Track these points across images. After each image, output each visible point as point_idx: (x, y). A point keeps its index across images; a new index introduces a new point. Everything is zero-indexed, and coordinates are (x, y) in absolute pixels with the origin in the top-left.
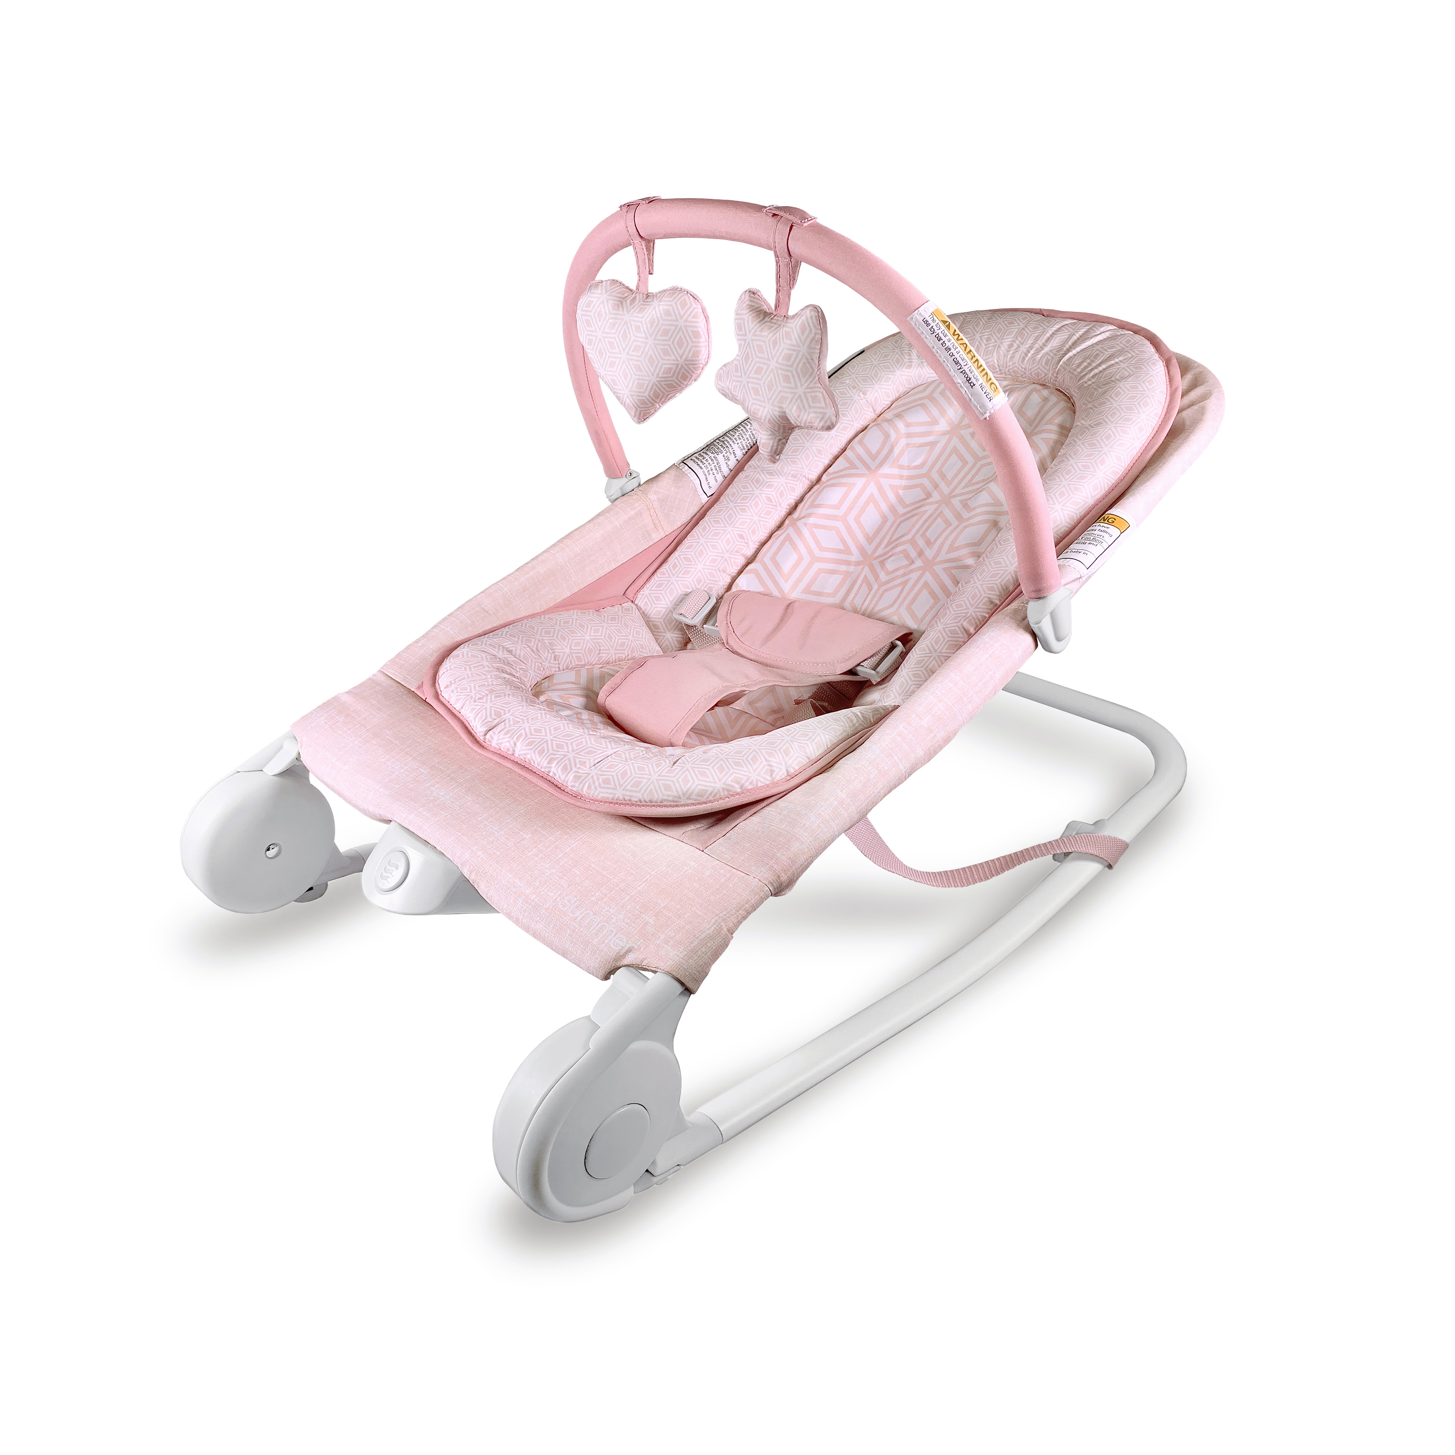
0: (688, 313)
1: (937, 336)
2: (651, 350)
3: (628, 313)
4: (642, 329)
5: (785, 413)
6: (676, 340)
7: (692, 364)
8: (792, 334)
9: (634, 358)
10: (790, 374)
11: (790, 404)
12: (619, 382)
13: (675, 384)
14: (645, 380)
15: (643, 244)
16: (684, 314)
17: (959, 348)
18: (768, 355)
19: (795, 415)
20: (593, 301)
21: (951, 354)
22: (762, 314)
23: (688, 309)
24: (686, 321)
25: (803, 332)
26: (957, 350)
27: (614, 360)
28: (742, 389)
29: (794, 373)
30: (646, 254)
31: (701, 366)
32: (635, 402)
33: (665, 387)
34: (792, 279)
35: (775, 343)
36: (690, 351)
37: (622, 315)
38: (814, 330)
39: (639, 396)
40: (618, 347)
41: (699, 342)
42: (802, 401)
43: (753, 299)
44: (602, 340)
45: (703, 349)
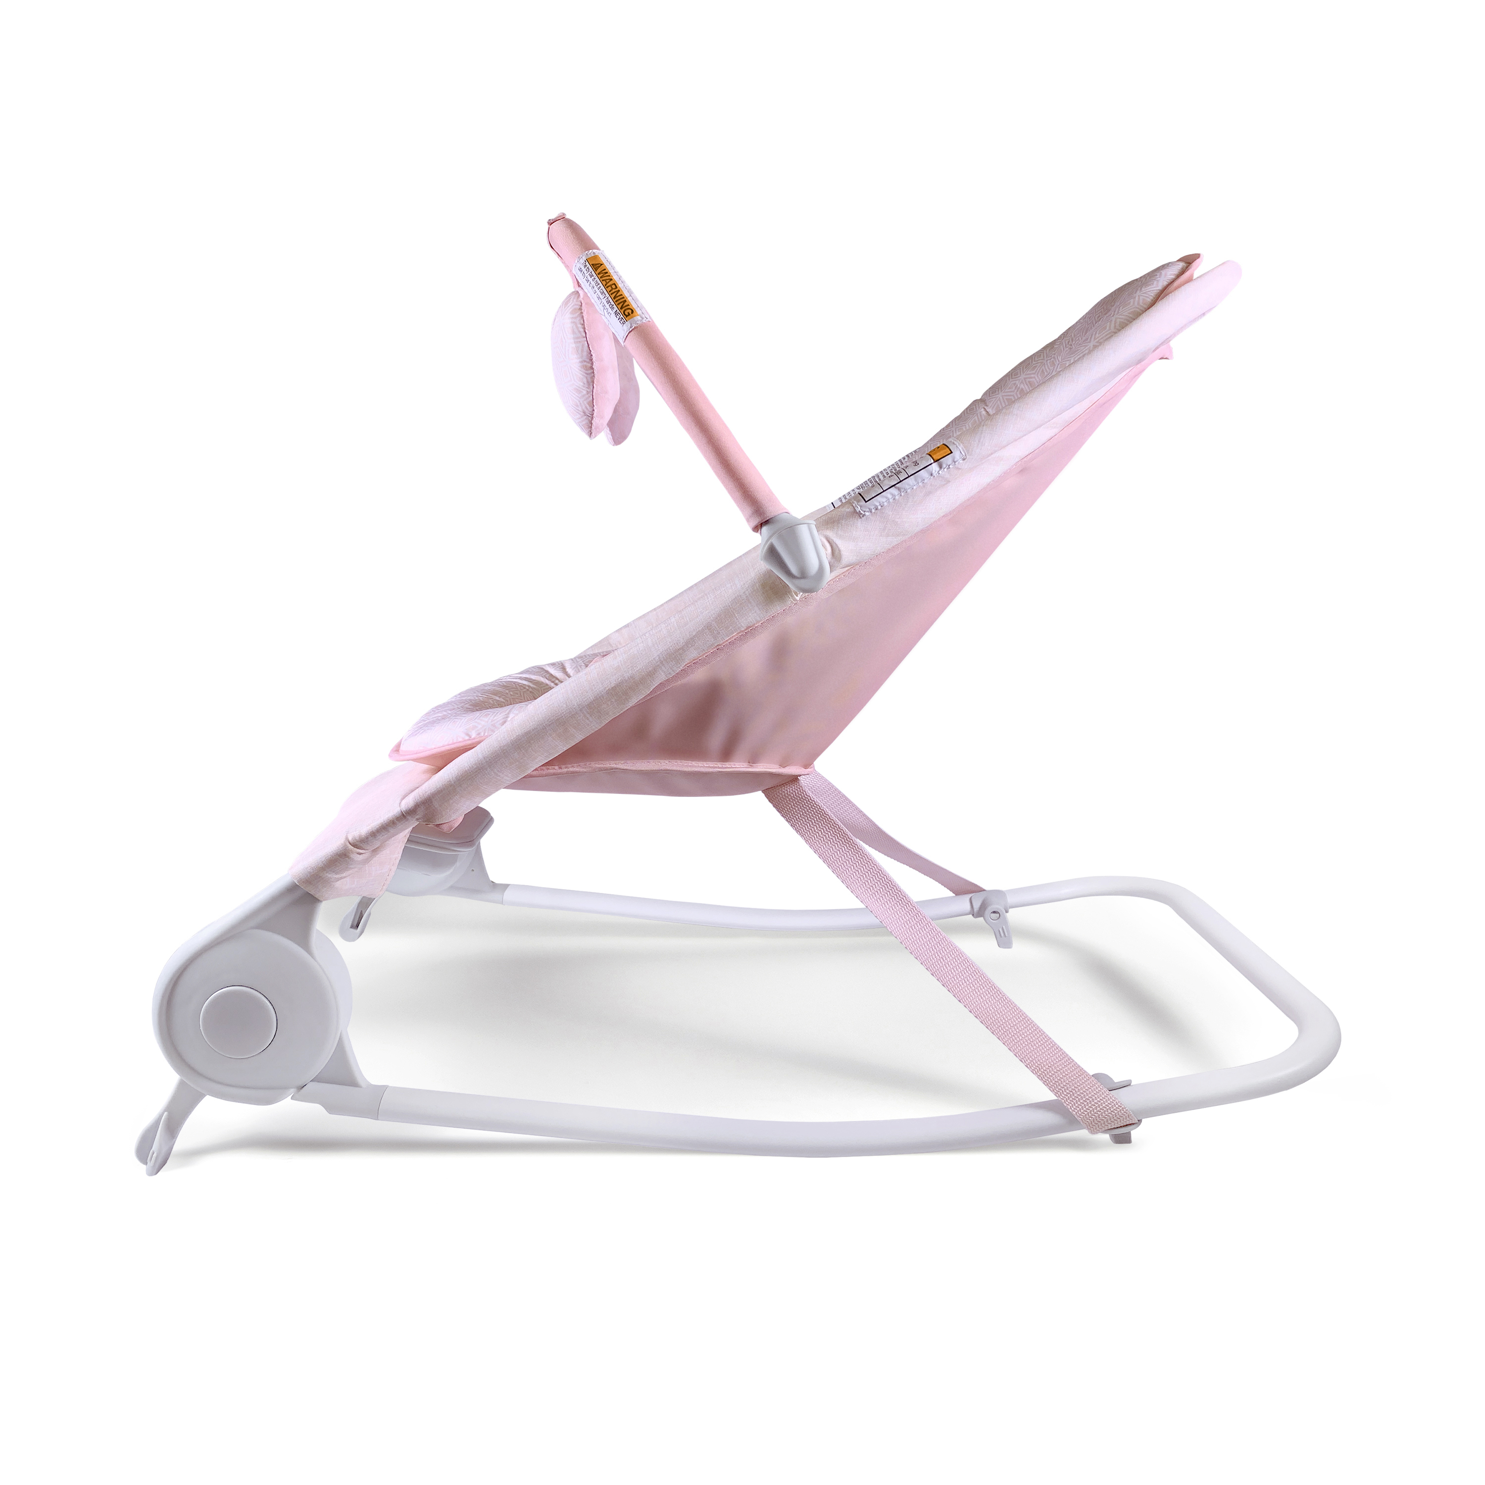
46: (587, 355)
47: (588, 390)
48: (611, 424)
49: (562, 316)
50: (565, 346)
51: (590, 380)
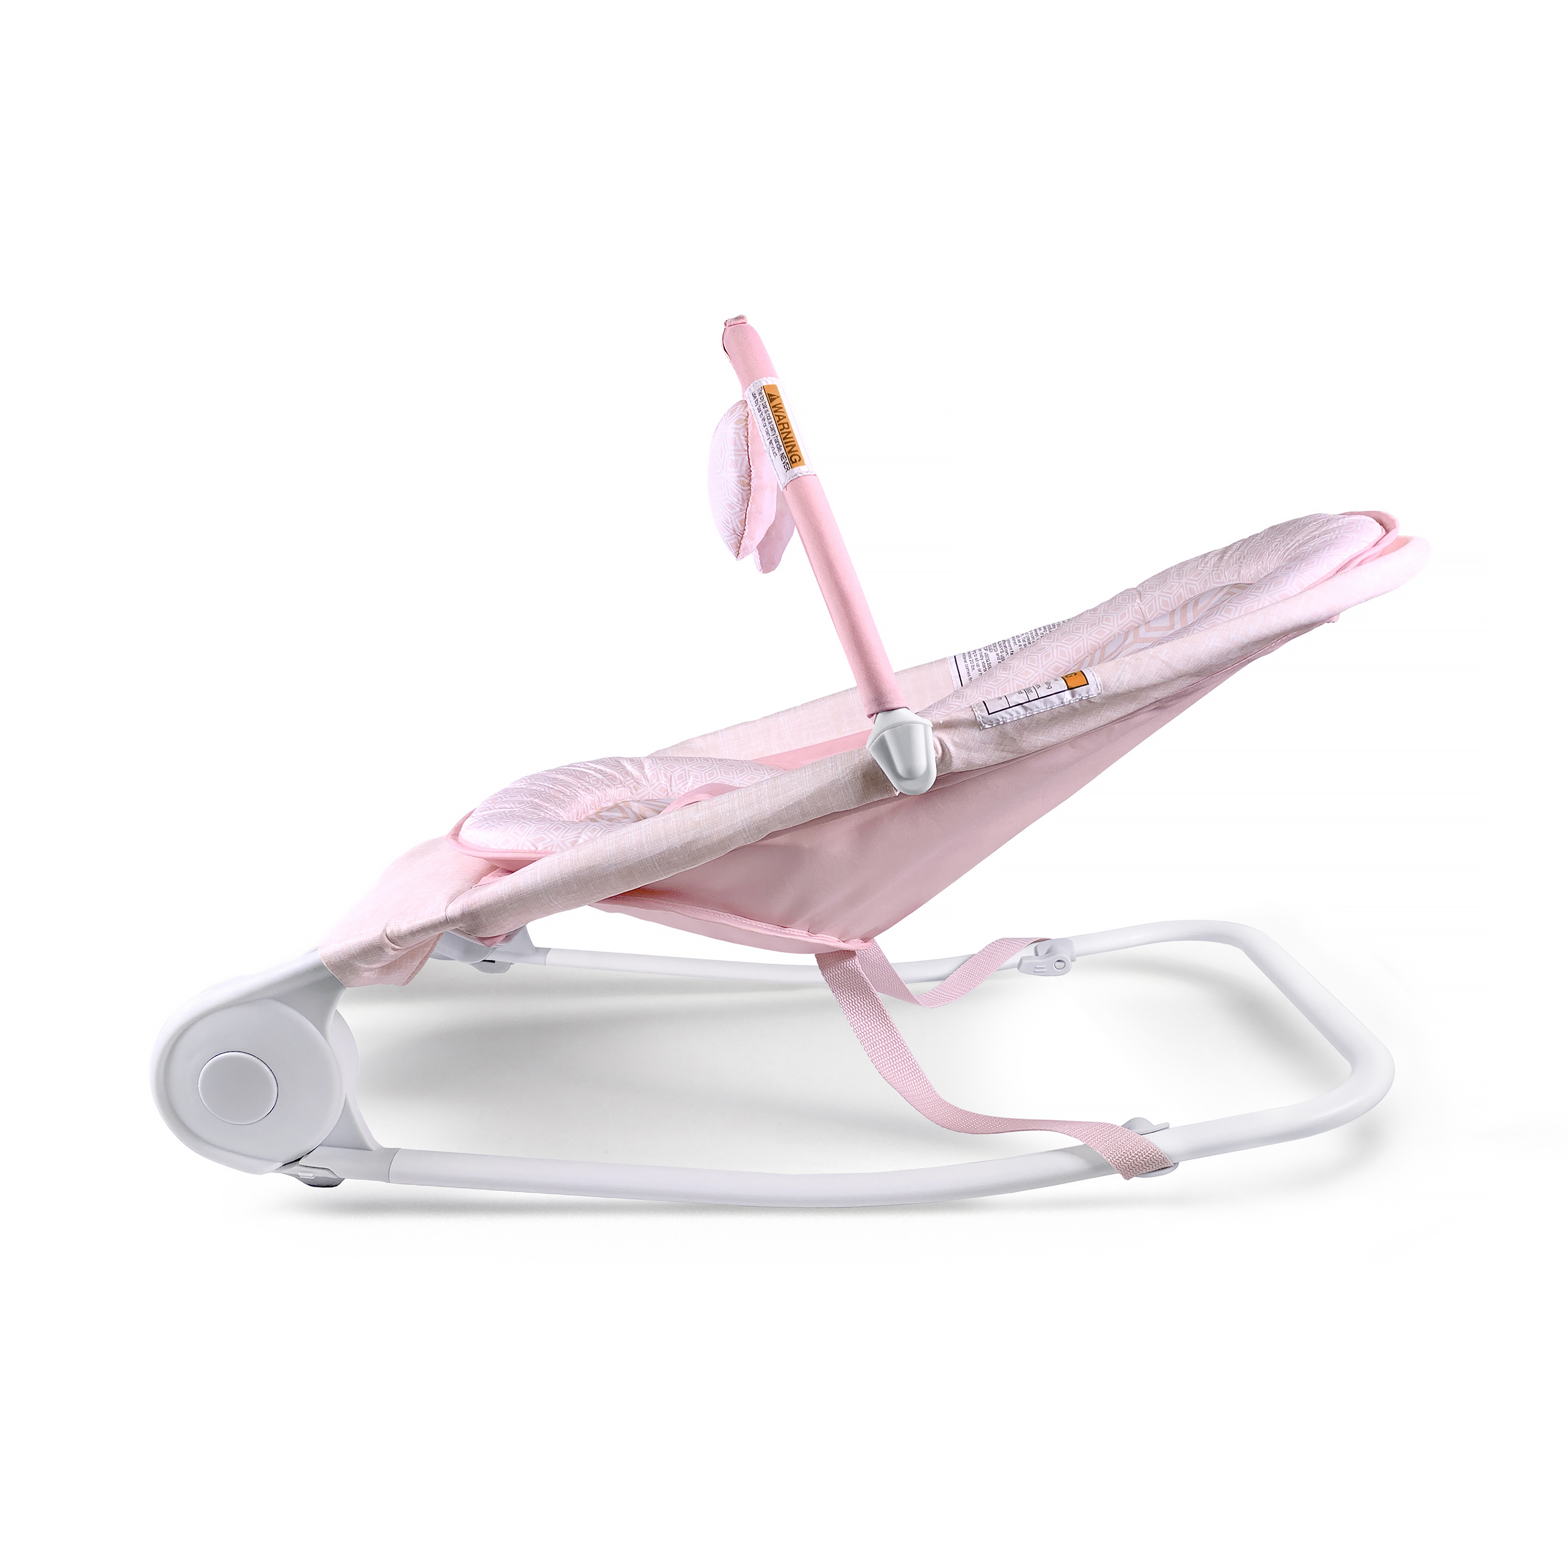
46: (746, 470)
47: (742, 507)
48: (761, 547)
49: (725, 425)
50: (724, 457)
51: (745, 497)
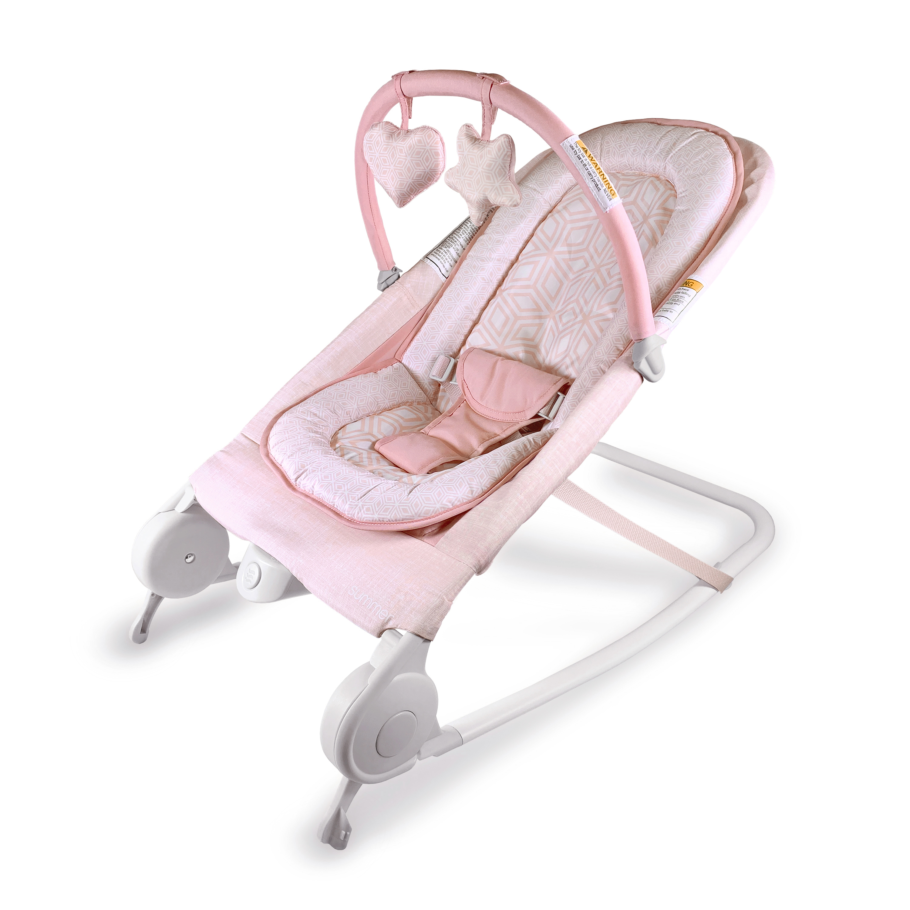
0: (432, 141)
1: (578, 156)
2: (409, 163)
3: (395, 142)
4: (404, 151)
5: (487, 197)
6: (425, 158)
7: (434, 172)
8: (492, 152)
9: (398, 168)
10: (490, 175)
11: (490, 192)
12: (389, 183)
13: (423, 184)
14: (405, 181)
15: (406, 100)
16: (430, 142)
17: (592, 165)
18: (477, 164)
19: (493, 198)
20: (373, 135)
21: (587, 169)
22: (474, 139)
23: (432, 139)
24: (431, 146)
25: (499, 150)
26: (590, 166)
27: (386, 170)
28: (461, 183)
29: (493, 174)
30: (407, 106)
31: (440, 172)
32: (398, 195)
33: (417, 185)
34: (492, 118)
35: (481, 157)
36: (433, 164)
37: (392, 143)
38: (506, 150)
39: (401, 191)
40: (389, 162)
41: (438, 159)
42: (498, 190)
43: (468, 130)
44: (379, 158)
45: (441, 162)
